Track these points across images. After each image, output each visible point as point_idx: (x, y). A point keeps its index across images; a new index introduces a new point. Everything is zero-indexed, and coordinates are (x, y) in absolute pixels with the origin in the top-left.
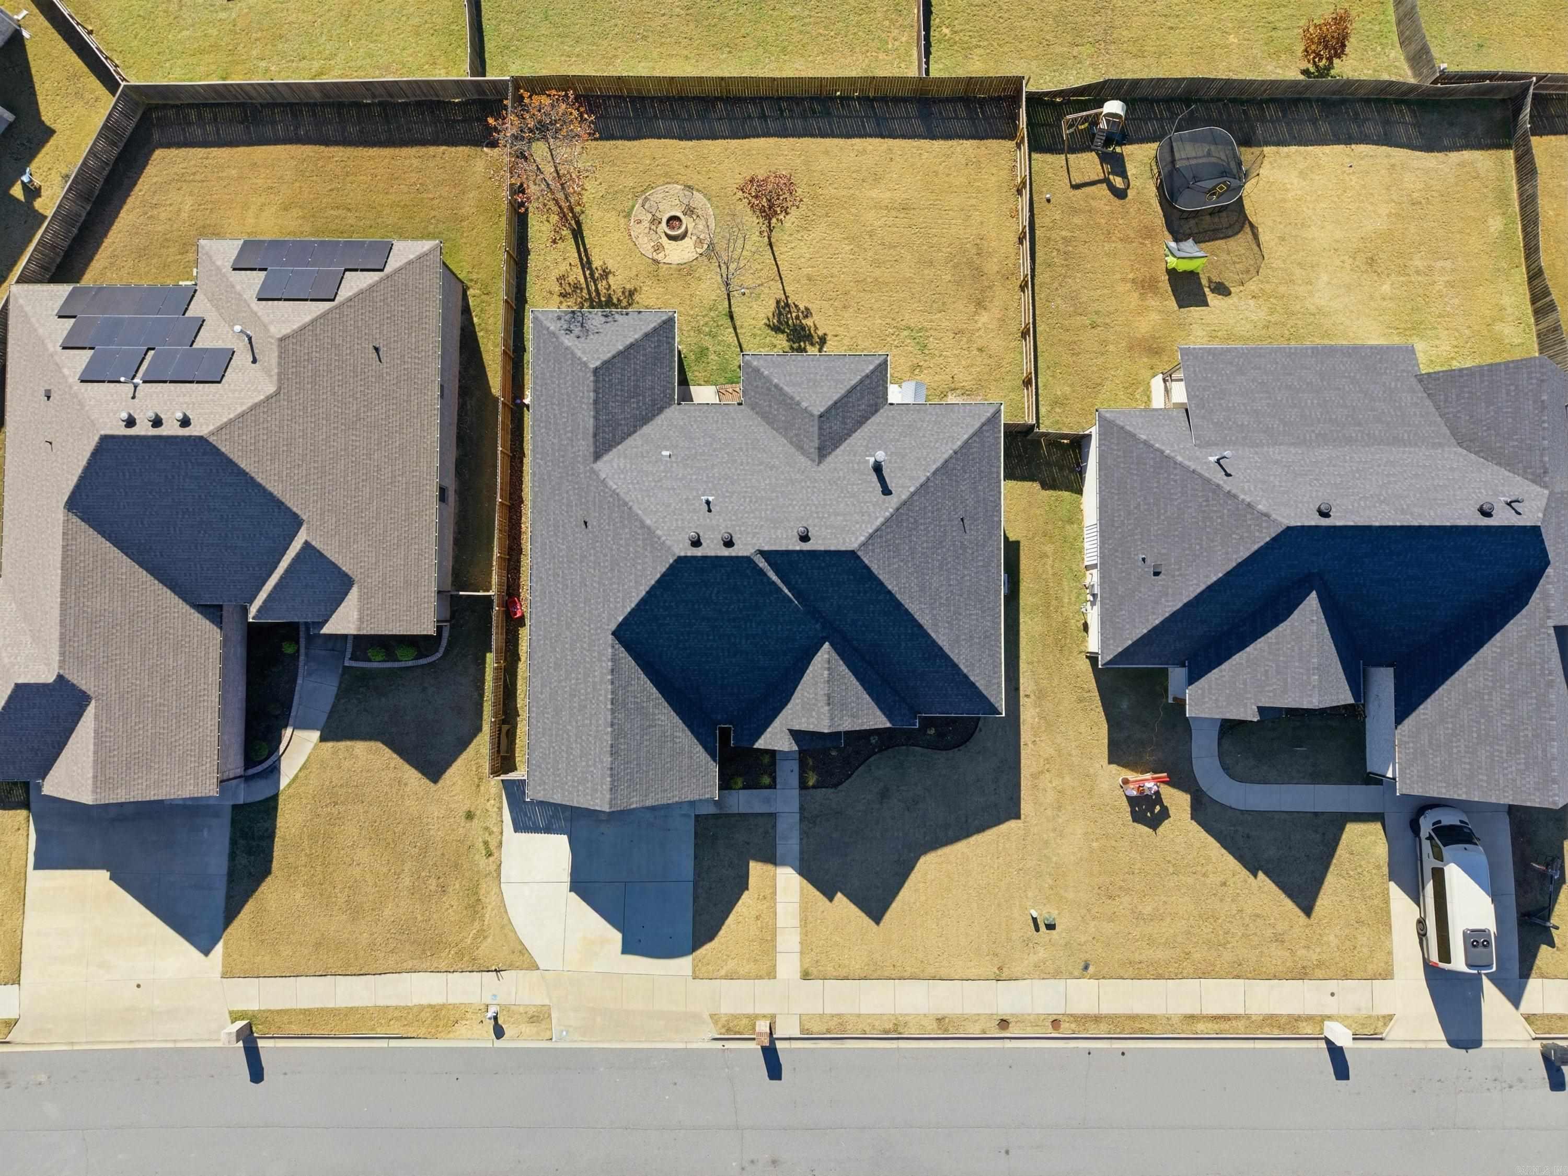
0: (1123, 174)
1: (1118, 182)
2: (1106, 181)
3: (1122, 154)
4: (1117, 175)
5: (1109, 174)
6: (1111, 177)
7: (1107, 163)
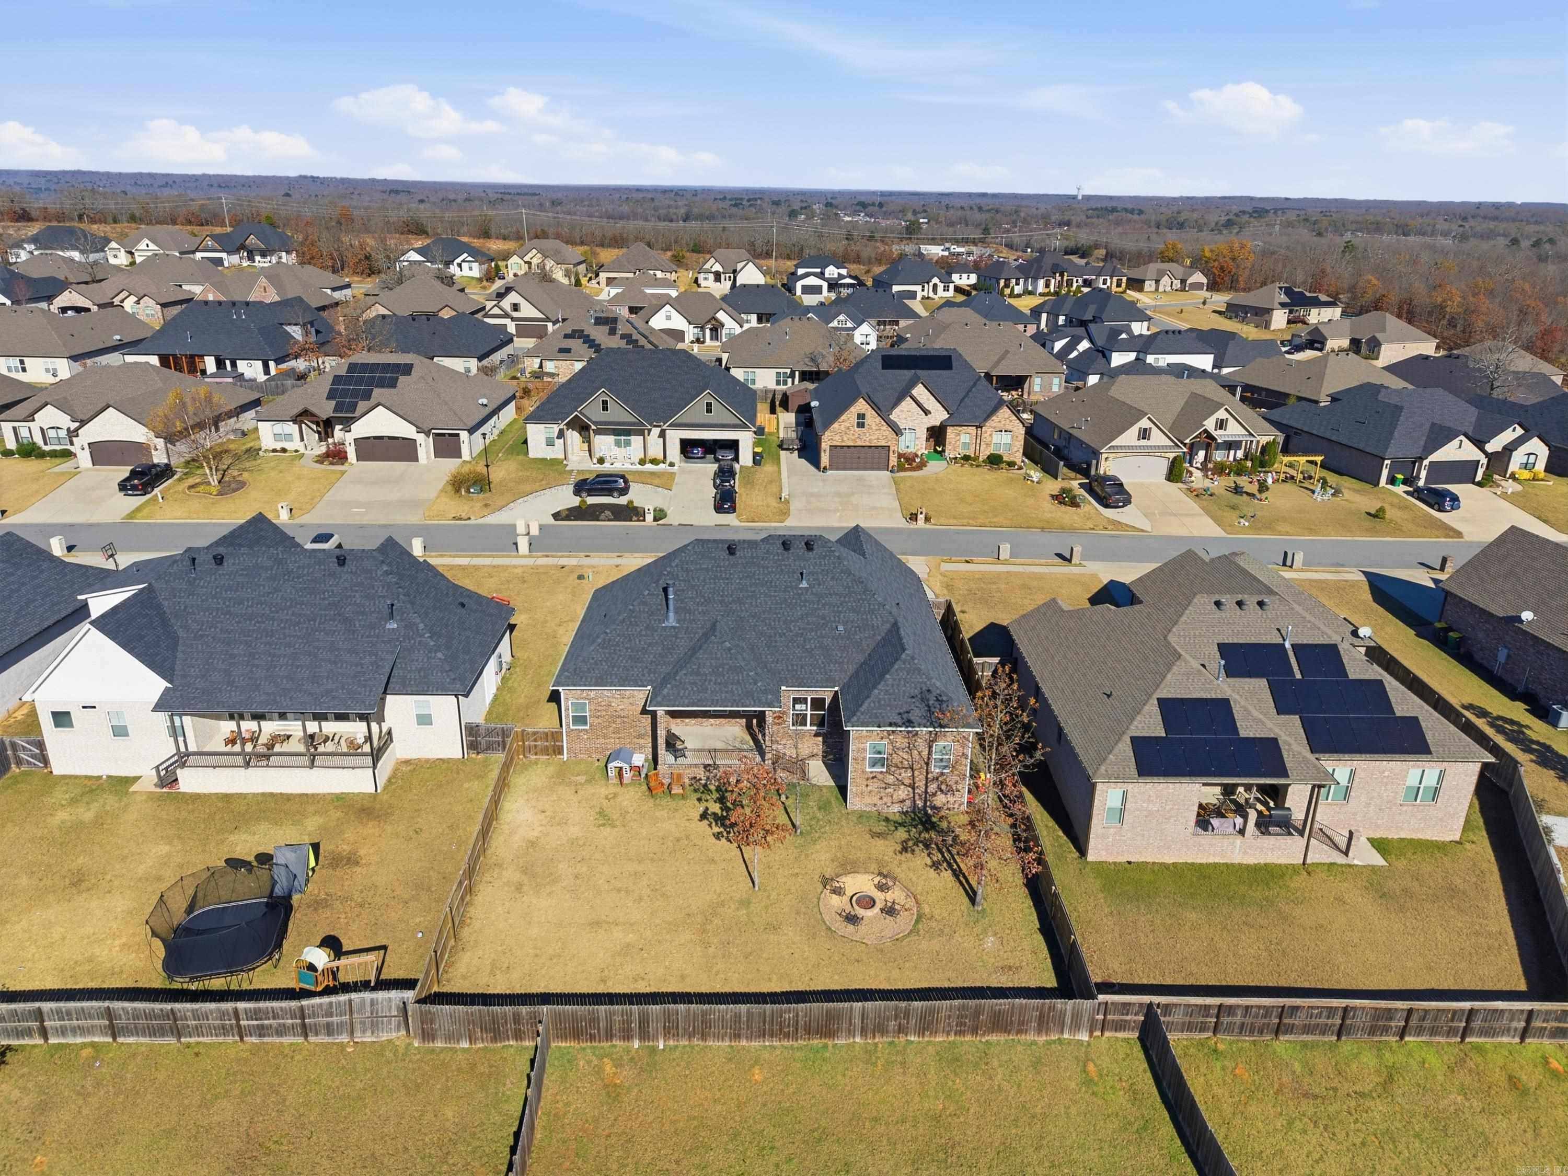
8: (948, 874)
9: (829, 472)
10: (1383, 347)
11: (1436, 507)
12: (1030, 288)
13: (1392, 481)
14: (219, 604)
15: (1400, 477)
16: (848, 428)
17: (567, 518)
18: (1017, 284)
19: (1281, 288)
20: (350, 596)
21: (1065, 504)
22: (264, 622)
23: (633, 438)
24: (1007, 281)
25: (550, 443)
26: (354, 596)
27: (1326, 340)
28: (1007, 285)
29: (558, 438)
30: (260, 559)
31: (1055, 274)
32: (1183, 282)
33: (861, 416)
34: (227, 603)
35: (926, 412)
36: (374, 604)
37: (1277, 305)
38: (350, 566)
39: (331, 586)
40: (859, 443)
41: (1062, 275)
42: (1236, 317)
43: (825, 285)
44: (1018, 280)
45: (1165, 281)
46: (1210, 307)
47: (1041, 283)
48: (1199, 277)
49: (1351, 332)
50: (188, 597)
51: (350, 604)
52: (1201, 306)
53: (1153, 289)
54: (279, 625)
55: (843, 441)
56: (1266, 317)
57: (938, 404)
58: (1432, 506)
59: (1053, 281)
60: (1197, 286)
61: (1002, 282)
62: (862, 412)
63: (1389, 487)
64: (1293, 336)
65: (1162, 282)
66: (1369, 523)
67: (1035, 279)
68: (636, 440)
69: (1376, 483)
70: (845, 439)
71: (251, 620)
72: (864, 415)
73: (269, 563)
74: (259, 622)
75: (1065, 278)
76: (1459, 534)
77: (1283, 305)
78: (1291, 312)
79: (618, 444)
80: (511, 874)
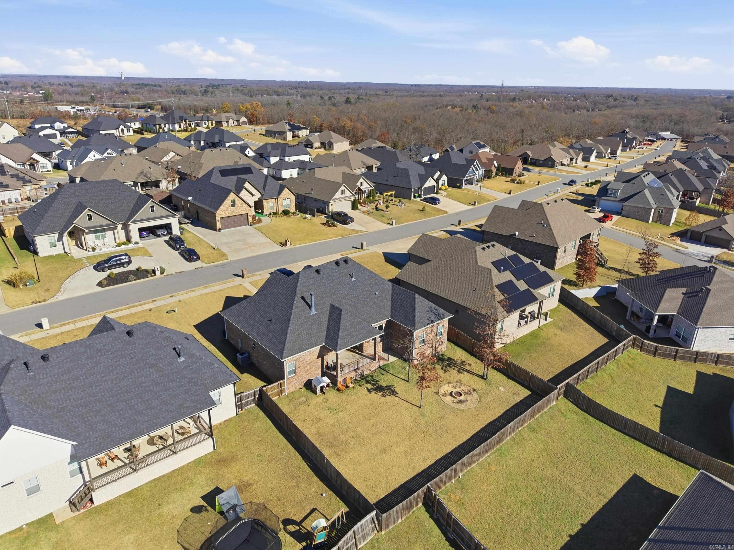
0: (292, 534)
1: (291, 528)
2: (299, 524)
3: (300, 543)
4: (294, 531)
5: (300, 529)
6: (298, 528)
7: (305, 533)
8: (466, 373)
9: (222, 231)
10: (334, 145)
11: (434, 203)
12: (171, 128)
13: (415, 197)
14: (62, 384)
15: (417, 195)
16: (228, 208)
18: (165, 127)
19: (286, 123)
20: (147, 352)
21: (331, 226)
22: (101, 385)
23: (107, 233)
24: (160, 125)
25: (53, 245)
26: (150, 351)
27: (313, 143)
28: (160, 128)
29: (58, 241)
30: (74, 349)
31: (182, 120)
32: (238, 121)
33: (233, 201)
34: (68, 382)
35: (252, 195)
36: (164, 351)
37: (287, 130)
38: (137, 334)
39: (131, 350)
40: (234, 214)
41: (186, 122)
42: (271, 136)
43: (58, 134)
44: (165, 124)
45: (231, 121)
46: (258, 132)
47: (177, 125)
48: (244, 119)
49: (320, 140)
50: (37, 388)
51: (150, 356)
52: (253, 132)
53: (226, 125)
54: (112, 383)
55: (226, 214)
56: (284, 135)
57: (255, 190)
58: (432, 204)
59: (182, 124)
60: (244, 123)
61: (158, 127)
62: (233, 199)
63: (414, 199)
64: (299, 143)
65: (230, 122)
66: (422, 214)
67: (173, 123)
68: (109, 234)
69: (410, 199)
70: (227, 213)
71: (91, 387)
72: (234, 200)
73: (83, 349)
74: (98, 386)
75: (187, 122)
76: (446, 212)
77: (289, 130)
78: (293, 132)
79: (97, 238)
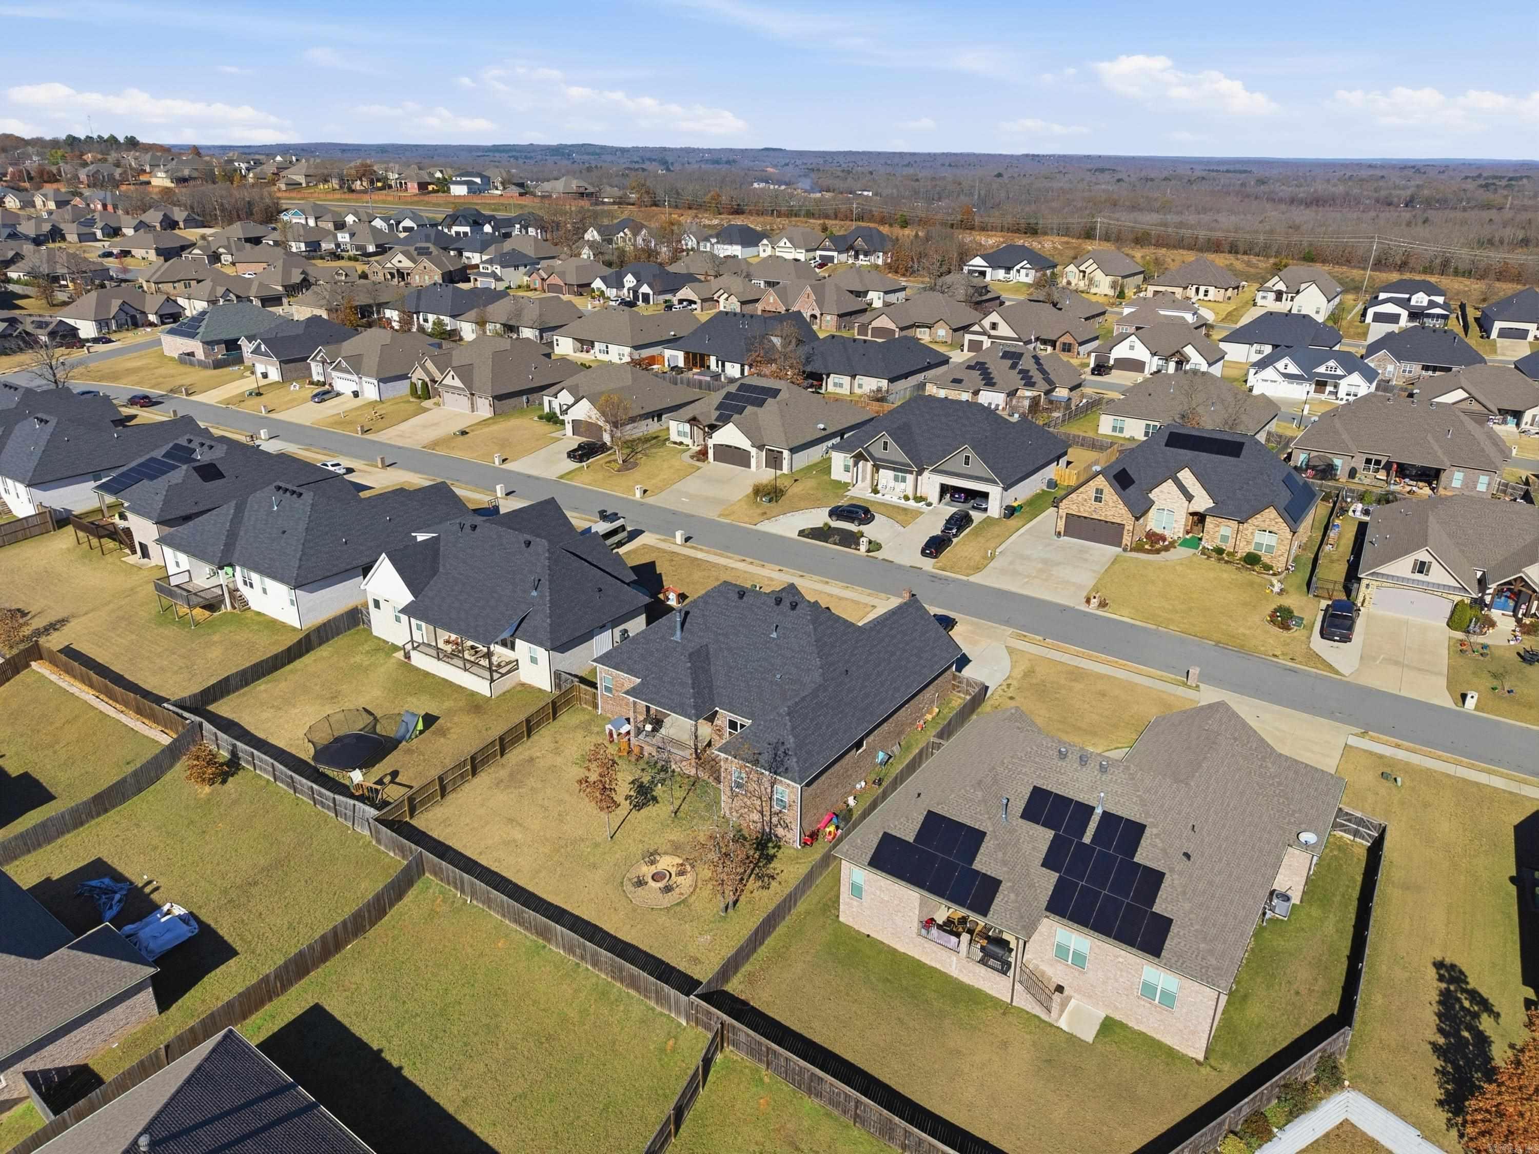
9: (1062, 538)
14: (463, 555)
16: (1086, 500)
17: (807, 536)
23: (909, 476)
25: (847, 469)
26: (525, 569)
29: (853, 466)
33: (1099, 491)
35: (1189, 497)
36: (532, 577)
38: (531, 548)
40: (1095, 516)
43: (1404, 314)
50: (452, 548)
51: (521, 574)
55: (1079, 511)
57: (1204, 493)
68: (911, 478)
70: (1082, 510)
72: (1102, 490)
73: (495, 536)
80: (503, 773)
